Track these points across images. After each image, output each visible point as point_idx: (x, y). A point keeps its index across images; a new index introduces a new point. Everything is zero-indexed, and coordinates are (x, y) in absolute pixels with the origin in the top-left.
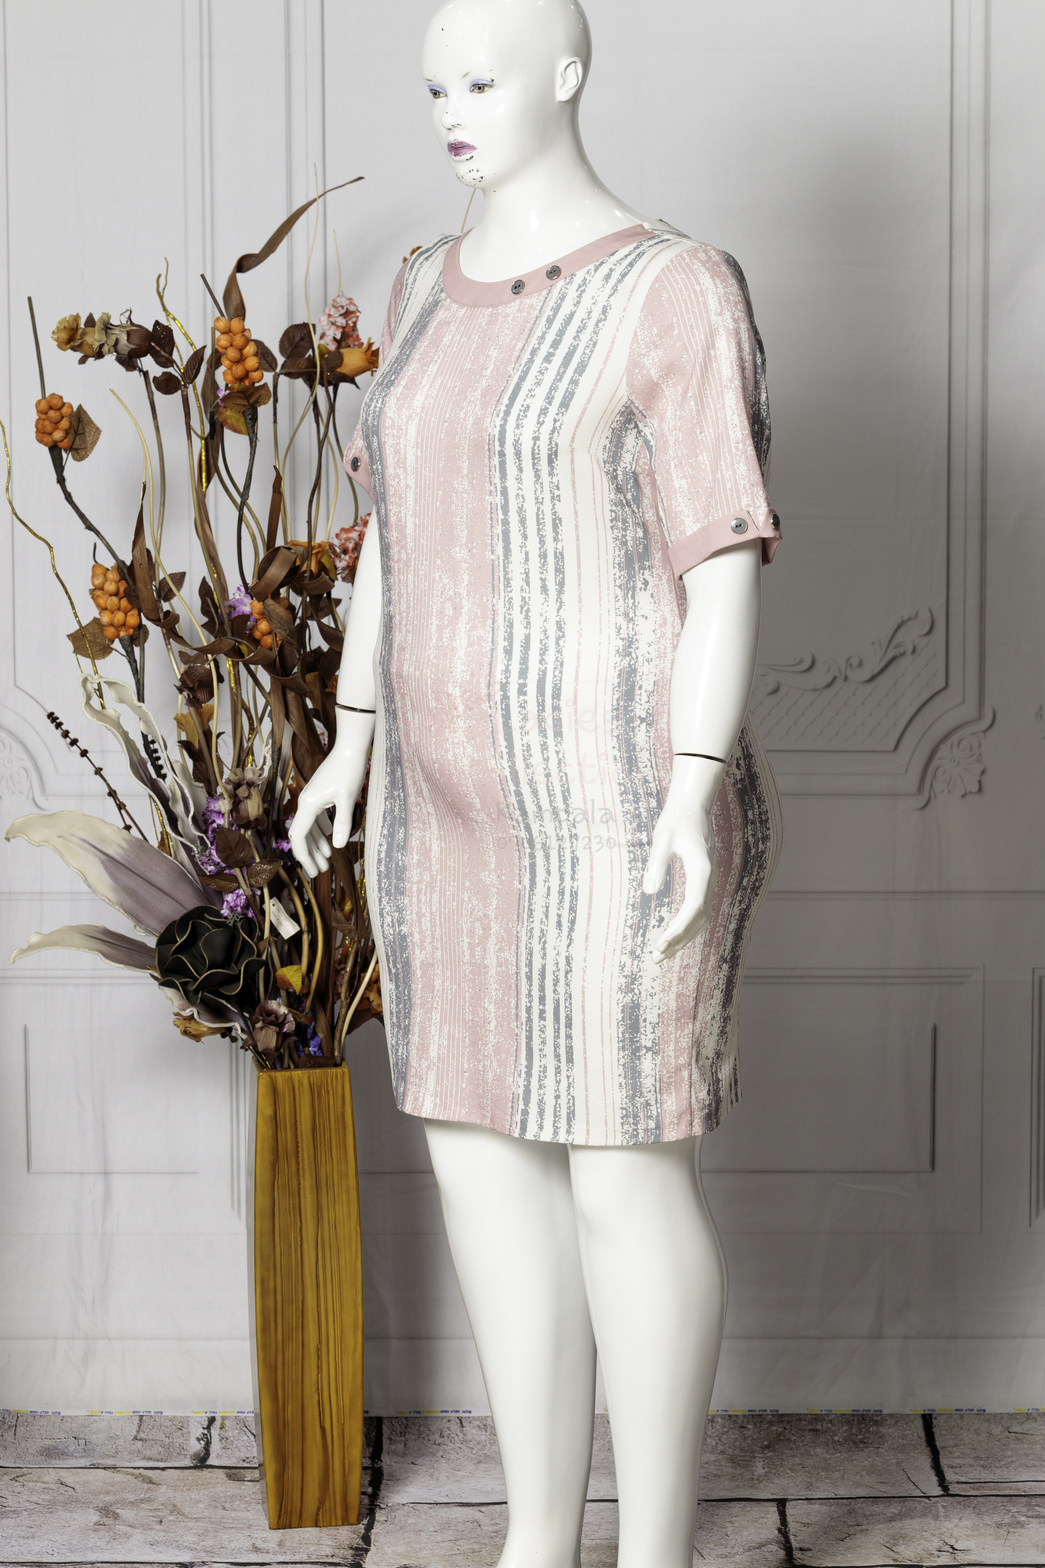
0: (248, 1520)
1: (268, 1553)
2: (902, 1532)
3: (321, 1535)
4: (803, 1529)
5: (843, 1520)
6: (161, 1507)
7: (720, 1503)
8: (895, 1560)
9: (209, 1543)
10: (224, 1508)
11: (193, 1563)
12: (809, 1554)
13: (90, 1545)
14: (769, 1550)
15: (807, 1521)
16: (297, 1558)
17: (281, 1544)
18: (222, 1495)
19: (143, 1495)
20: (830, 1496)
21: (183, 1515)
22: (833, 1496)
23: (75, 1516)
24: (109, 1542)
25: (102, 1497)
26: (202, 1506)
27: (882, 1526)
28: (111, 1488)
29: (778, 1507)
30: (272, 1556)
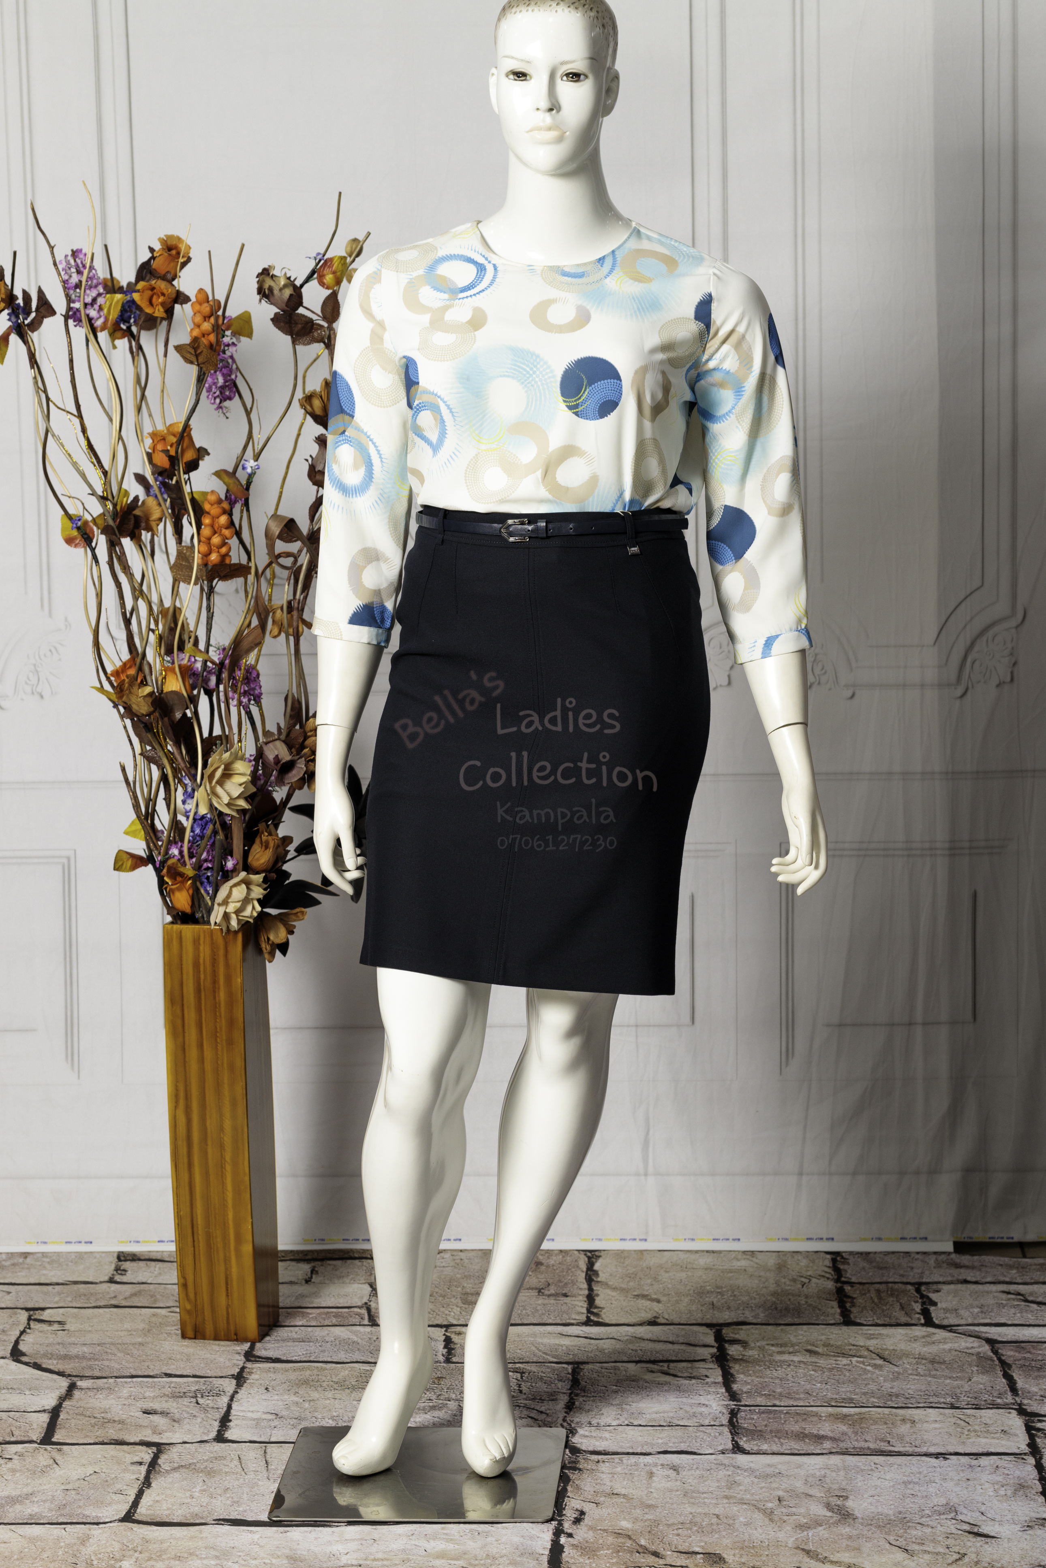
0: (689, 1503)
1: (662, 1465)
2: (29, 1481)
3: (611, 1484)
4: (125, 1487)
5: (78, 1497)
6: (785, 1518)
7: (192, 1521)
8: (59, 1450)
9: (722, 1473)
10: (718, 1516)
11: (734, 1453)
12: (136, 1459)
13: (842, 1473)
14: (170, 1465)
15: (114, 1497)
16: (633, 1459)
17: (651, 1474)
18: (724, 1533)
19: (810, 1534)
20: (73, 1526)
21: (758, 1509)
22: (68, 1527)
23: (873, 1509)
24: (825, 1477)
25: (855, 1532)
26: (742, 1519)
27: (45, 1487)
28: (849, 1543)
29: (135, 1512)
30: (657, 1461)
